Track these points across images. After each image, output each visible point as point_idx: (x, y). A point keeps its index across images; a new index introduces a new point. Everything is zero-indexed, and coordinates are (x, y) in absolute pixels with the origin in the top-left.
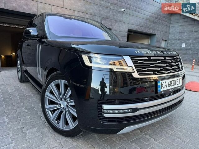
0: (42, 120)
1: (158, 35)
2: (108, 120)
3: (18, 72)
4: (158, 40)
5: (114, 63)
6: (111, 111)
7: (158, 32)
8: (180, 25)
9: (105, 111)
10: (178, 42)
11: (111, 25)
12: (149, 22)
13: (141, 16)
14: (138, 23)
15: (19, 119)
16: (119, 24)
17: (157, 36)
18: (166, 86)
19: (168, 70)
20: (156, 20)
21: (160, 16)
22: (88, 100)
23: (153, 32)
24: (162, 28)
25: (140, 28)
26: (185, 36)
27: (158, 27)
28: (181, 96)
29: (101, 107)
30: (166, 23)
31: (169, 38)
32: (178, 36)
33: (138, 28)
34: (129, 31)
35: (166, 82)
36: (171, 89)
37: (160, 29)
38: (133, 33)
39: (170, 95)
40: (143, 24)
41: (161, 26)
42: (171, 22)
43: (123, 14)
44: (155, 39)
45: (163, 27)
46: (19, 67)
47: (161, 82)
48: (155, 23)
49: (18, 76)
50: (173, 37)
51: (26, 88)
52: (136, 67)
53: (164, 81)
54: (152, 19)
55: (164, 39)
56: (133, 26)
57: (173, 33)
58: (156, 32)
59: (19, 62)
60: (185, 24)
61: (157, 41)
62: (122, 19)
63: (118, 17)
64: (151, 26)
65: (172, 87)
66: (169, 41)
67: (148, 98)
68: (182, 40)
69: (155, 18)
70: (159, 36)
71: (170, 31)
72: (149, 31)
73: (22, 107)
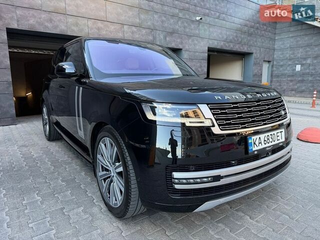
0: (88, 196)
1: (257, 54)
2: (181, 193)
3: (44, 125)
4: (257, 62)
5: (187, 113)
6: (184, 181)
7: (257, 48)
8: (291, 35)
9: (176, 181)
10: (290, 63)
11: (182, 43)
12: (241, 34)
13: (228, 25)
14: (223, 37)
15: (55, 196)
16: (193, 41)
17: (254, 55)
18: (261, 143)
19: (263, 121)
20: (252, 30)
21: (258, 23)
22: (153, 166)
23: (249, 49)
24: (263, 43)
25: (227, 45)
26: (300, 53)
27: (256, 42)
28: (286, 155)
29: (171, 175)
30: (268, 34)
31: (274, 58)
32: (288, 53)
33: (224, 44)
34: (210, 50)
35: (260, 138)
36: (269, 147)
37: (259, 44)
38: (216, 53)
39: (267, 155)
40: (231, 38)
41: (260, 40)
42: (277, 31)
43: (199, 24)
44: (252, 59)
45: (263, 40)
46: (46, 117)
47: (253, 138)
48: (250, 35)
49: (45, 131)
50: (281, 56)
51: (58, 149)
52: (216, 120)
53: (257, 137)
54: (246, 29)
55: (266, 59)
56: (216, 42)
57: (281, 50)
58: (253, 50)
59: (45, 110)
60: (299, 34)
61: (255, 64)
62: (197, 32)
63: (192, 30)
64: (245, 41)
65: (270, 144)
66: (275, 63)
67: (236, 161)
68: (294, 61)
69: (251, 27)
70: (259, 56)
71: (276, 47)
72: (241, 48)
73: (57, 179)
